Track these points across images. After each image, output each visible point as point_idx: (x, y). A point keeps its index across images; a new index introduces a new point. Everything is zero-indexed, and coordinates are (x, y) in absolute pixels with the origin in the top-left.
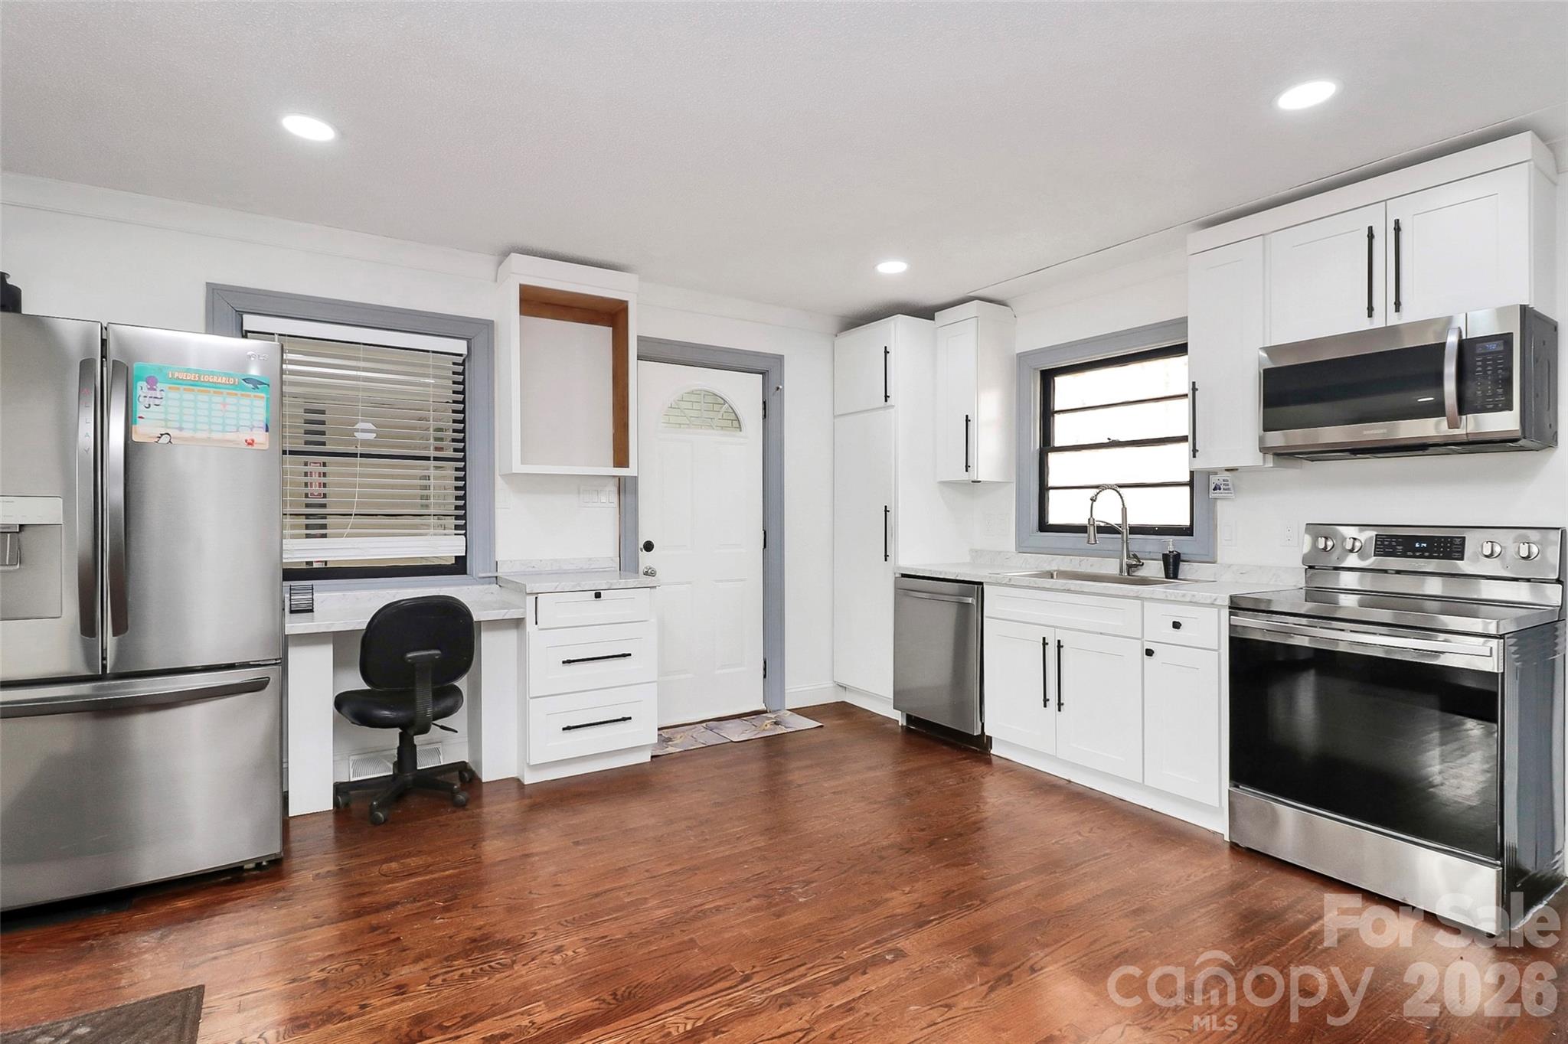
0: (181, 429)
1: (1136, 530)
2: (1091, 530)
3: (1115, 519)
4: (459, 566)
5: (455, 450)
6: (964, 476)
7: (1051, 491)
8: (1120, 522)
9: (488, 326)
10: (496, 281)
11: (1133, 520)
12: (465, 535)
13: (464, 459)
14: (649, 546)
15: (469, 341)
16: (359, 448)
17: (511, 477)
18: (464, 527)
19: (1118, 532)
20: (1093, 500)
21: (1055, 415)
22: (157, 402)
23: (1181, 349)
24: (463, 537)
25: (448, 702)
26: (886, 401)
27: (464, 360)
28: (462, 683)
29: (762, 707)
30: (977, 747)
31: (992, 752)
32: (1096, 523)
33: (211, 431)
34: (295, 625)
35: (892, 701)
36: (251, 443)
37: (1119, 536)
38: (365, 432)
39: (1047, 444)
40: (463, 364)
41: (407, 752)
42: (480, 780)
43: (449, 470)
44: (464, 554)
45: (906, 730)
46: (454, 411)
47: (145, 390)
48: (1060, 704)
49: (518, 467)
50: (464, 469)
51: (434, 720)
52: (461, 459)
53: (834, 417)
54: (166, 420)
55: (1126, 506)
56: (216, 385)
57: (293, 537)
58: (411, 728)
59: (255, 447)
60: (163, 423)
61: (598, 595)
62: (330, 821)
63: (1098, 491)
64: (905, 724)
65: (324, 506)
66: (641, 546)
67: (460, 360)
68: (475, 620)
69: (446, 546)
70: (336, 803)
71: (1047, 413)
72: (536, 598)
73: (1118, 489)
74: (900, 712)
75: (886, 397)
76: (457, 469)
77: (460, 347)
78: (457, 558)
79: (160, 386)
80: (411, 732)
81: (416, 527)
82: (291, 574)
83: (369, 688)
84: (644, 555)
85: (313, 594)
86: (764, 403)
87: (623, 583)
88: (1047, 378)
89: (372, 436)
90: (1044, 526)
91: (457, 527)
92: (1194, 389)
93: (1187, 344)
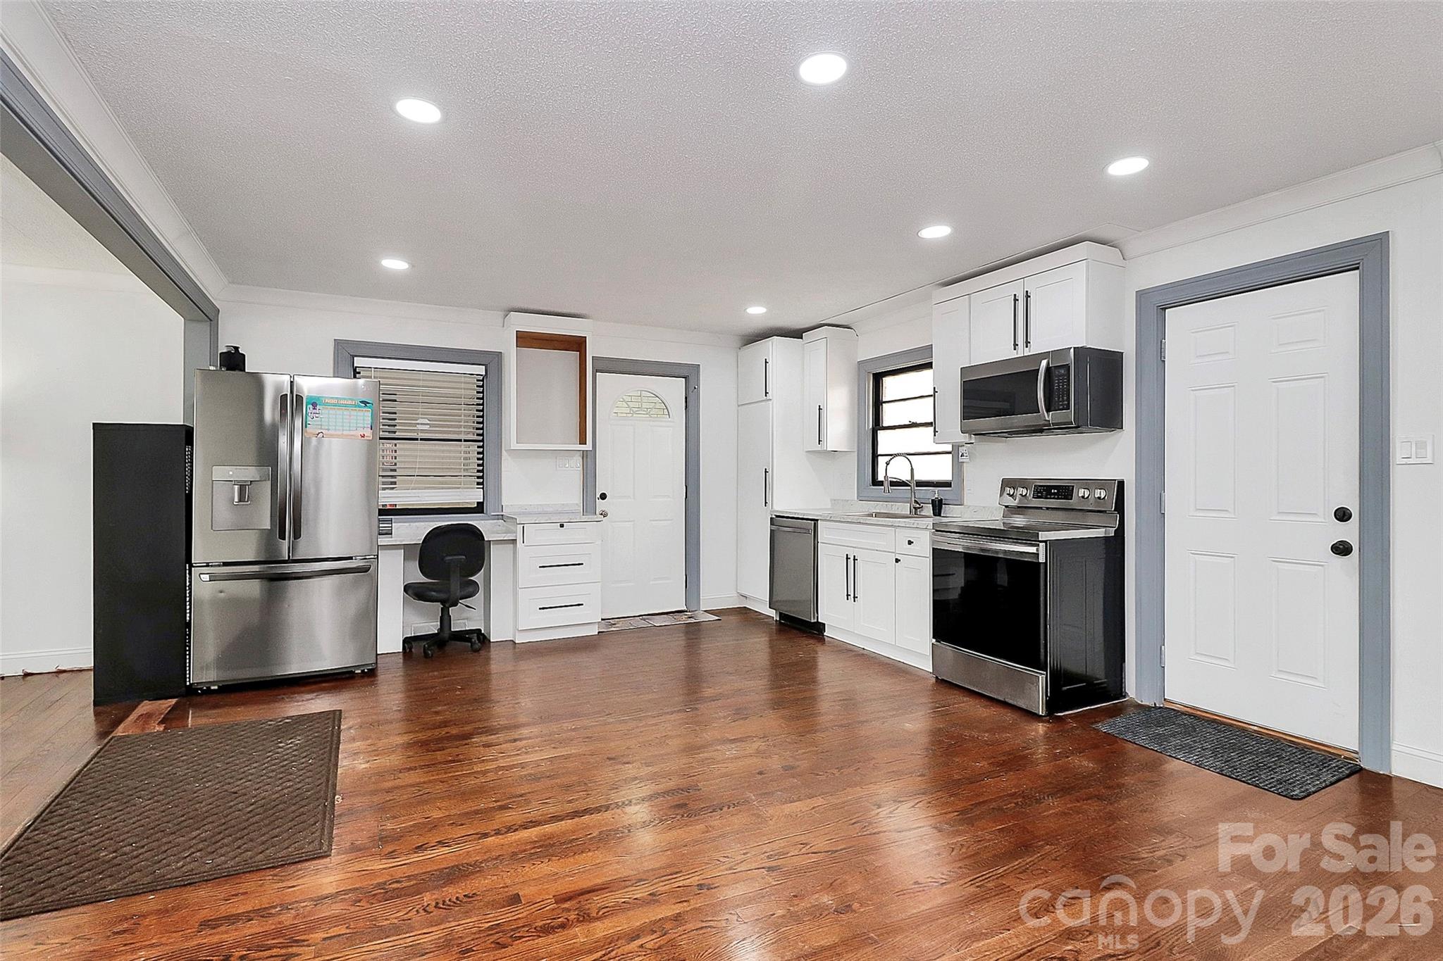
0: (328, 430)
1: (920, 484)
2: (886, 484)
3: (905, 477)
4: (479, 508)
5: (478, 435)
6: (818, 448)
7: (879, 458)
8: (909, 478)
9: (499, 355)
10: (503, 326)
11: (918, 477)
12: (483, 488)
13: (483, 441)
14: (603, 496)
15: (486, 366)
16: (420, 434)
17: (510, 451)
18: (482, 483)
19: (908, 485)
20: (887, 464)
21: (884, 404)
22: (317, 415)
23: (929, 366)
24: (482, 490)
25: (471, 589)
26: (766, 396)
27: (483, 378)
28: (478, 578)
29: (685, 608)
30: (816, 630)
31: (825, 634)
32: (889, 479)
33: (343, 430)
34: (383, 540)
35: (768, 603)
36: (363, 436)
37: (909, 488)
38: (423, 425)
39: (878, 425)
40: (483, 380)
41: (445, 619)
42: (490, 641)
43: (474, 447)
44: (482, 501)
45: (779, 623)
46: (477, 410)
47: (311, 409)
48: (854, 597)
49: (514, 446)
50: (482, 447)
51: (461, 599)
52: (481, 440)
53: (739, 406)
54: (321, 425)
55: (913, 467)
56: (346, 405)
57: (384, 489)
58: (448, 603)
59: (365, 438)
60: (320, 427)
61: (562, 526)
62: (400, 659)
63: (891, 457)
64: (778, 619)
65: (395, 470)
66: (598, 496)
67: (481, 378)
68: (486, 539)
69: (473, 496)
70: (404, 648)
71: (878, 403)
72: (523, 527)
73: (908, 456)
74: (774, 611)
75: (766, 393)
76: (479, 447)
77: (481, 370)
78: (478, 503)
79: (318, 407)
80: (447, 605)
81: (455, 483)
82: (383, 512)
83: (424, 579)
84: (599, 502)
85: (392, 524)
86: (686, 398)
87: (585, 518)
88: (878, 378)
89: (427, 427)
90: (876, 482)
91: (478, 484)
92: (935, 392)
93: (931, 363)
